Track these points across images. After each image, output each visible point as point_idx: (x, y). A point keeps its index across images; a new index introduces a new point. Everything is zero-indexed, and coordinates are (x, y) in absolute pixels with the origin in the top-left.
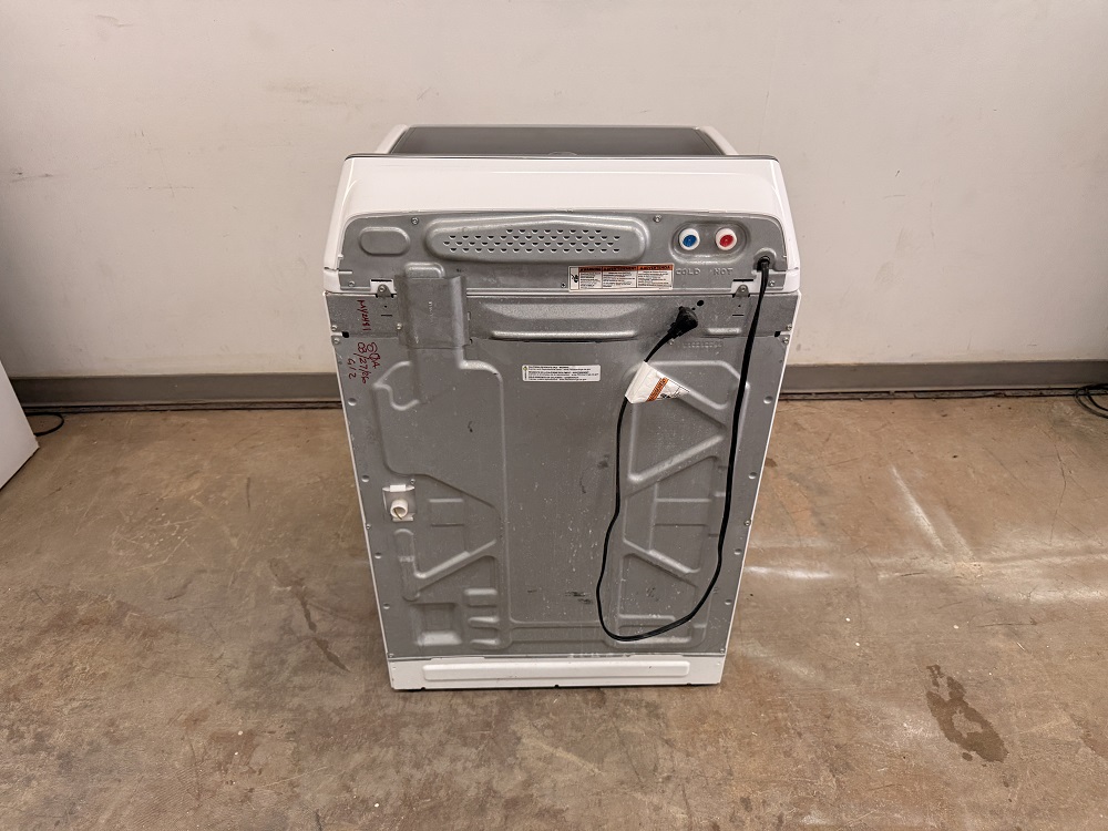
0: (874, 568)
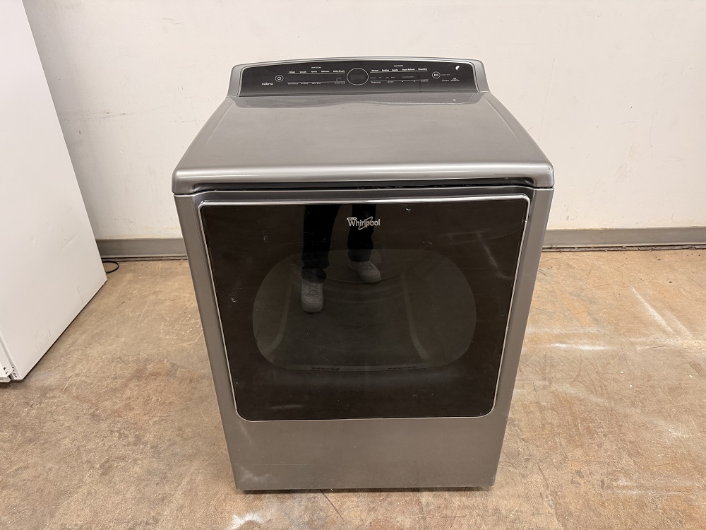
0: (632, 344)
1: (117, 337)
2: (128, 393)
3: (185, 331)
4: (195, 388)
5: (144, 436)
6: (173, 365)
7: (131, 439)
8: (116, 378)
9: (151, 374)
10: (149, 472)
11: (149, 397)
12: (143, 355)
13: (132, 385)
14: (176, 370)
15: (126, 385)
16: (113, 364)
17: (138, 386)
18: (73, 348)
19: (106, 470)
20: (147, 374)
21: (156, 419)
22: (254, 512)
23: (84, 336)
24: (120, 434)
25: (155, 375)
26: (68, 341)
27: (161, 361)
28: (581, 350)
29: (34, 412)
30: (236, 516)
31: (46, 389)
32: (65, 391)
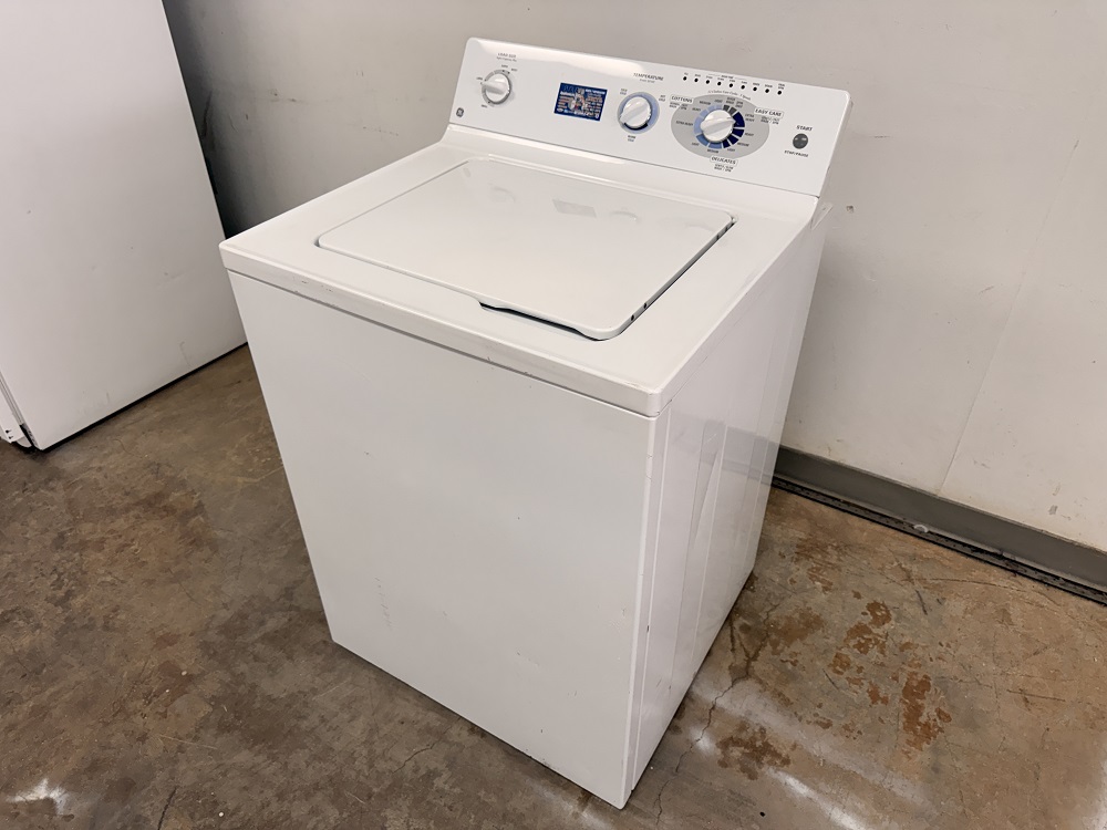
1: (185, 432)
2: (121, 523)
3: (260, 459)
4: (186, 557)
5: (76, 596)
6: (200, 505)
7: (61, 594)
8: (127, 494)
9: (165, 507)
10: (32, 653)
11: (133, 540)
12: (184, 475)
13: (132, 513)
14: (196, 515)
15: (127, 510)
16: (145, 472)
17: (138, 517)
18: (130, 427)
20: (162, 505)
21: (109, 579)
22: (67, 791)
23: (158, 414)
24: (58, 580)
25: (169, 510)
26: (137, 414)
27: (193, 492)
29: (20, 499)
30: (45, 781)
31: (56, 475)
32: (70, 486)
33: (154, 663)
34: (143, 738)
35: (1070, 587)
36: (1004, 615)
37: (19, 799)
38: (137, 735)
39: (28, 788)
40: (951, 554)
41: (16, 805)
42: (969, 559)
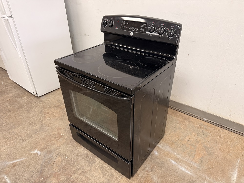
5: (43, 121)
8: (53, 105)
10: (35, 130)
11: (54, 113)
13: (54, 108)
16: (57, 101)
18: (55, 94)
19: (31, 124)
21: (49, 118)
22: (40, 152)
24: (40, 118)
26: (56, 92)
28: (179, 168)
29: (34, 105)
30: (37, 150)
31: (41, 101)
32: (43, 103)
33: (56, 133)
34: (54, 144)
35: (235, 132)
36: (220, 136)
37: (32, 152)
38: (53, 144)
39: (34, 151)
40: (210, 124)
41: (31, 153)
42: (214, 125)
